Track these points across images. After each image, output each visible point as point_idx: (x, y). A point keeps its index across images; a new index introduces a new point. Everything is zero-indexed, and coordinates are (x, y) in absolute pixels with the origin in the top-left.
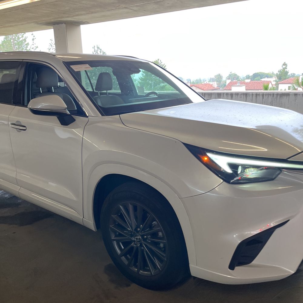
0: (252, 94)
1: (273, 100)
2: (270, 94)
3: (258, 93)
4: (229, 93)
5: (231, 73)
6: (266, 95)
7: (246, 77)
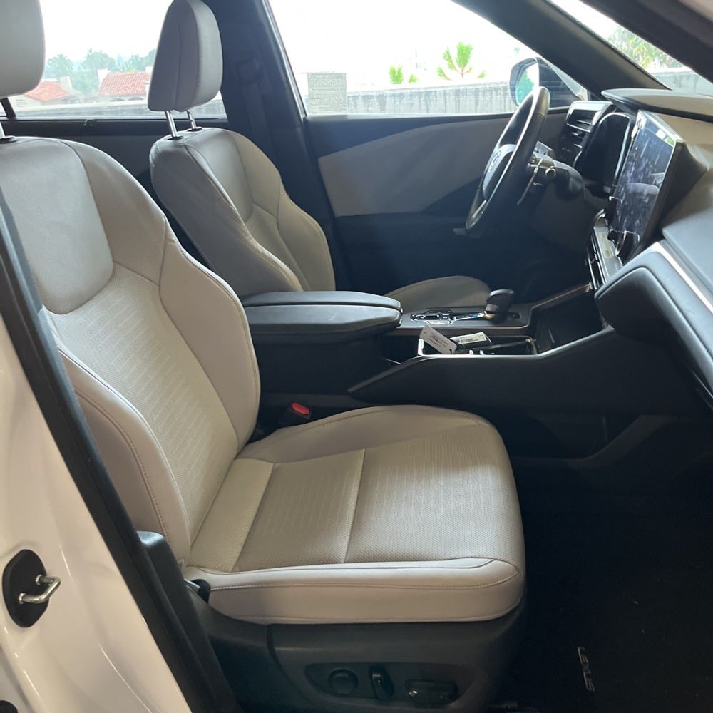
0: (445, 94)
1: (505, 106)
2: (496, 90)
3: (461, 88)
4: (375, 94)
5: (90, 51)
6: (484, 91)
7: (131, 62)
